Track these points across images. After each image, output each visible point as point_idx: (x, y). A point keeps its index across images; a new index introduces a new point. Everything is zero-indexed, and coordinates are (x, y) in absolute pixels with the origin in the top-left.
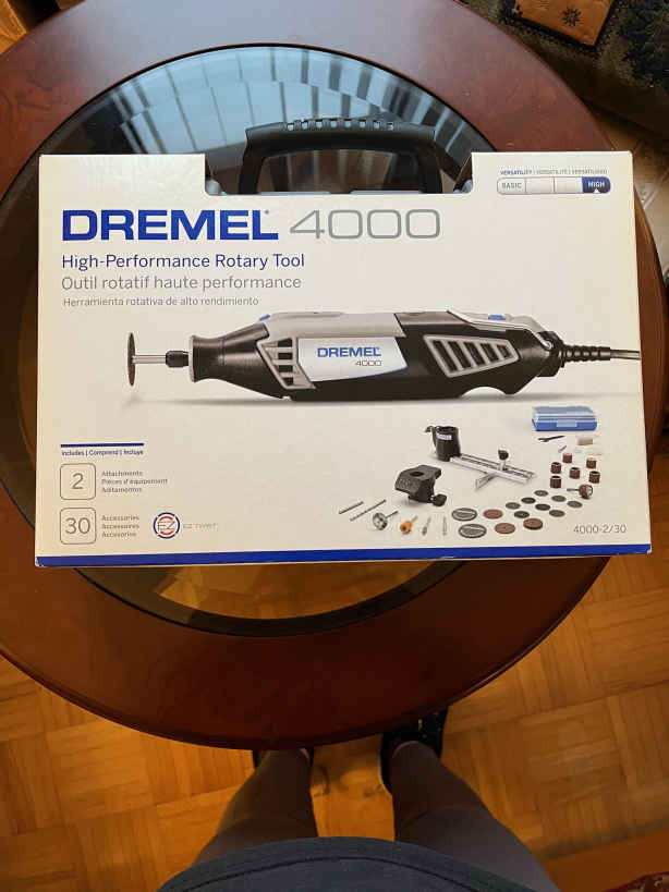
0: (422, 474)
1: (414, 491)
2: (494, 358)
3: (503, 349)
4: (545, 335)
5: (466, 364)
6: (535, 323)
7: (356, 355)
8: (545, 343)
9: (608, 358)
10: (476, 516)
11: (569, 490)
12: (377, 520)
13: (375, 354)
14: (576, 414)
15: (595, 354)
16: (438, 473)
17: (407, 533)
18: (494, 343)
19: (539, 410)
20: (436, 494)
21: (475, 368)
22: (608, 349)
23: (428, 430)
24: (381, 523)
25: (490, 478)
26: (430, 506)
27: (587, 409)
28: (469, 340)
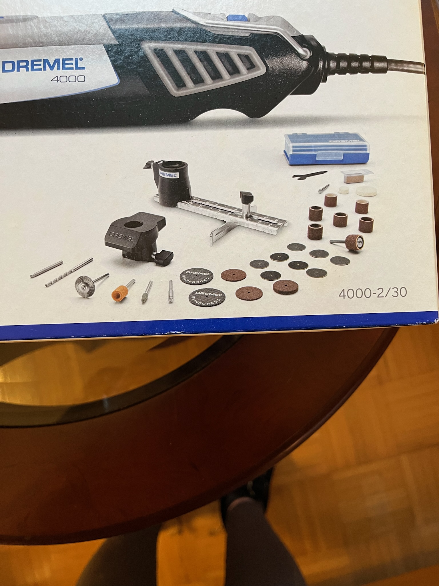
0: (141, 224)
1: (129, 246)
2: (234, 71)
3: (246, 59)
4: (302, 40)
5: (198, 80)
6: (286, 24)
7: (52, 68)
8: (300, 50)
9: (383, 71)
10: (211, 277)
11: (332, 242)
12: (81, 285)
13: (77, 68)
14: (343, 143)
15: (366, 64)
16: (162, 223)
17: (122, 302)
18: (234, 51)
19: (293, 138)
20: (159, 251)
21: (210, 84)
22: (383, 59)
23: (148, 166)
24: (87, 290)
25: (229, 229)
26: (151, 266)
27: (356, 136)
28: (201, 47)
